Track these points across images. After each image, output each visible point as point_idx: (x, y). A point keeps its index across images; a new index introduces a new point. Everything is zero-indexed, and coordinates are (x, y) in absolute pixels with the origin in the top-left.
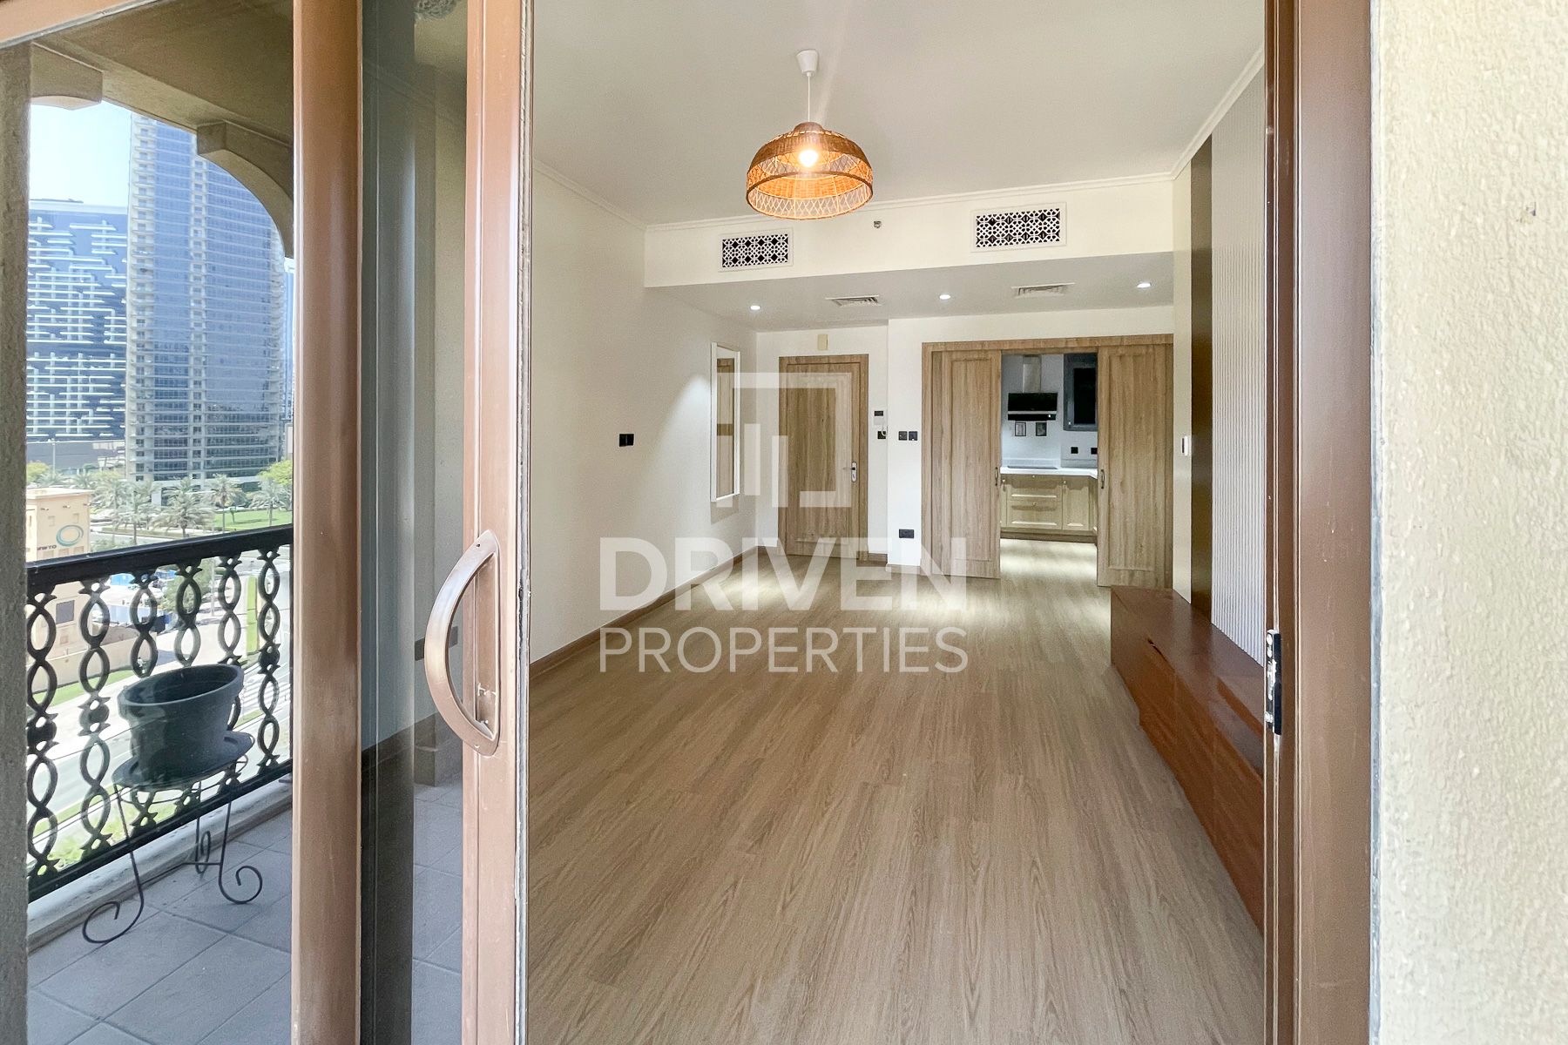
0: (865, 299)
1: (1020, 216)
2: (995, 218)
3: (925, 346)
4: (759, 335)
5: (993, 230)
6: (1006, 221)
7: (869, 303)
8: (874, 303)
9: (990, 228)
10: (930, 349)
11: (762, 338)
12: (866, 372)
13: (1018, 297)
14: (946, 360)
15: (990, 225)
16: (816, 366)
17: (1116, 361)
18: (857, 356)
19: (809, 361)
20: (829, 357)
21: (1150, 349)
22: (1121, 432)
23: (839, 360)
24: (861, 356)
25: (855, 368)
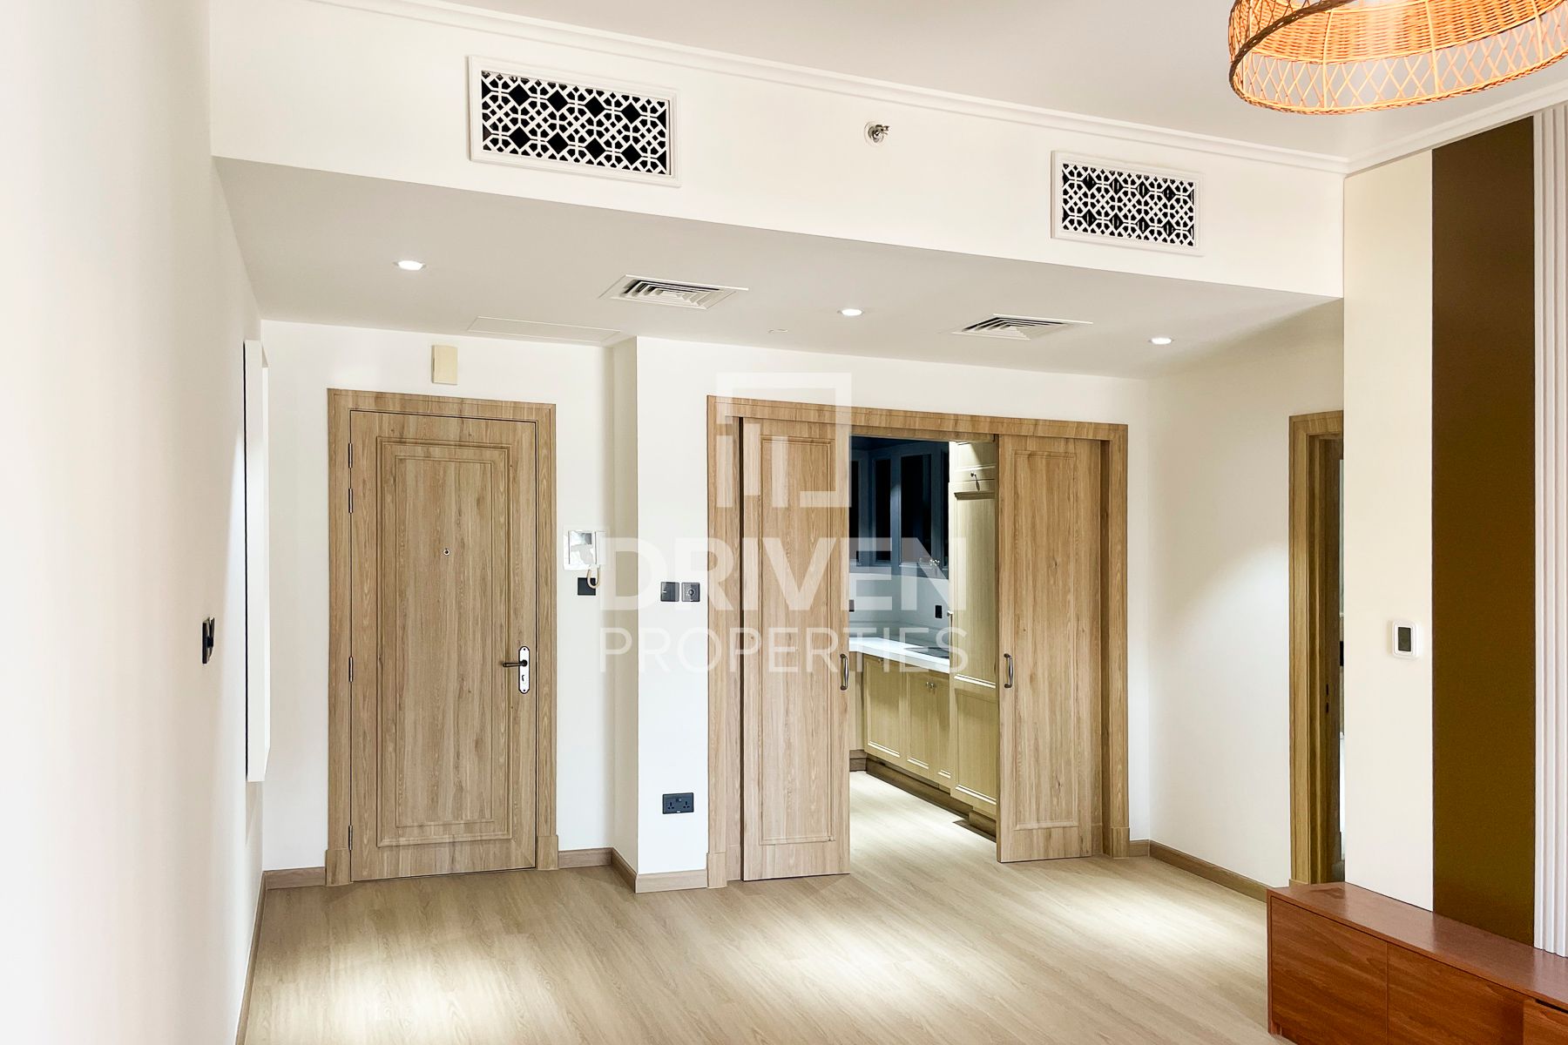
9: (1086, 195)
10: (726, 411)
12: (550, 444)
15: (1085, 189)
16: (425, 420)
17: (1023, 462)
18: (531, 407)
19: (409, 405)
20: (462, 401)
21: (1071, 447)
22: (1031, 588)
23: (491, 414)
24: (539, 407)
25: (525, 435)
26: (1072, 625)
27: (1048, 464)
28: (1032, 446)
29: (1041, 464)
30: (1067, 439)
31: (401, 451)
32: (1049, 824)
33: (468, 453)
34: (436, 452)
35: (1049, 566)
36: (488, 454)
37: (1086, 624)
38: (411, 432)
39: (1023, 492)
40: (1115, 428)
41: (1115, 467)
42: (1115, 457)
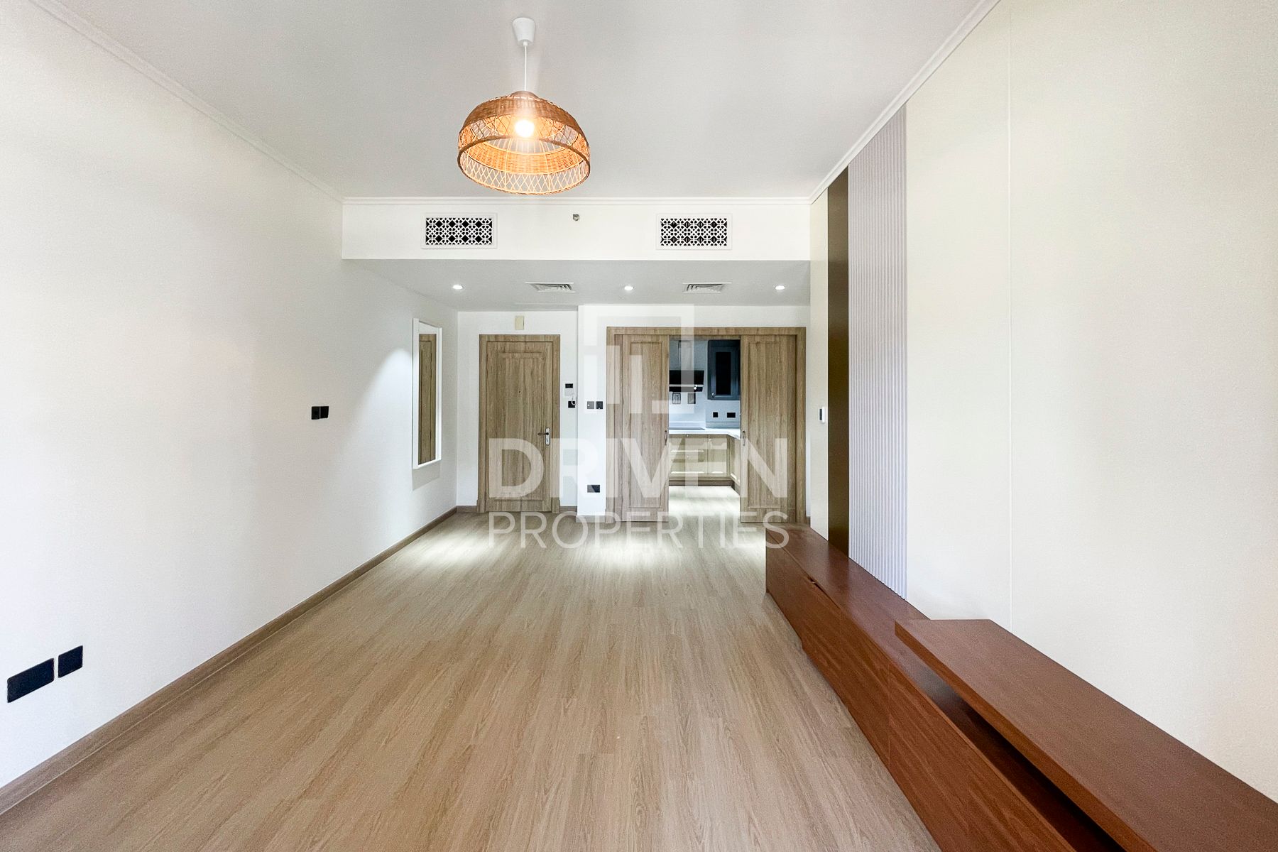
0: (560, 286)
1: (696, 222)
2: (676, 222)
3: (609, 329)
4: (460, 314)
5: (675, 232)
6: (685, 225)
7: (564, 289)
8: (568, 290)
9: (672, 230)
10: (613, 333)
11: (463, 317)
12: (558, 350)
13: (686, 292)
14: (626, 341)
15: (672, 228)
16: (513, 344)
17: (753, 347)
18: (550, 336)
19: (507, 339)
20: (525, 336)
21: (778, 339)
22: (757, 402)
23: (534, 340)
24: (554, 336)
25: (549, 346)
26: (778, 419)
27: (766, 347)
28: (758, 339)
29: (763, 348)
30: (775, 335)
31: (504, 356)
32: (765, 507)
33: (528, 355)
34: (517, 355)
35: (767, 392)
36: (535, 355)
37: (785, 418)
38: (507, 349)
39: (754, 359)
40: (798, 329)
41: (800, 347)
42: (800, 343)
